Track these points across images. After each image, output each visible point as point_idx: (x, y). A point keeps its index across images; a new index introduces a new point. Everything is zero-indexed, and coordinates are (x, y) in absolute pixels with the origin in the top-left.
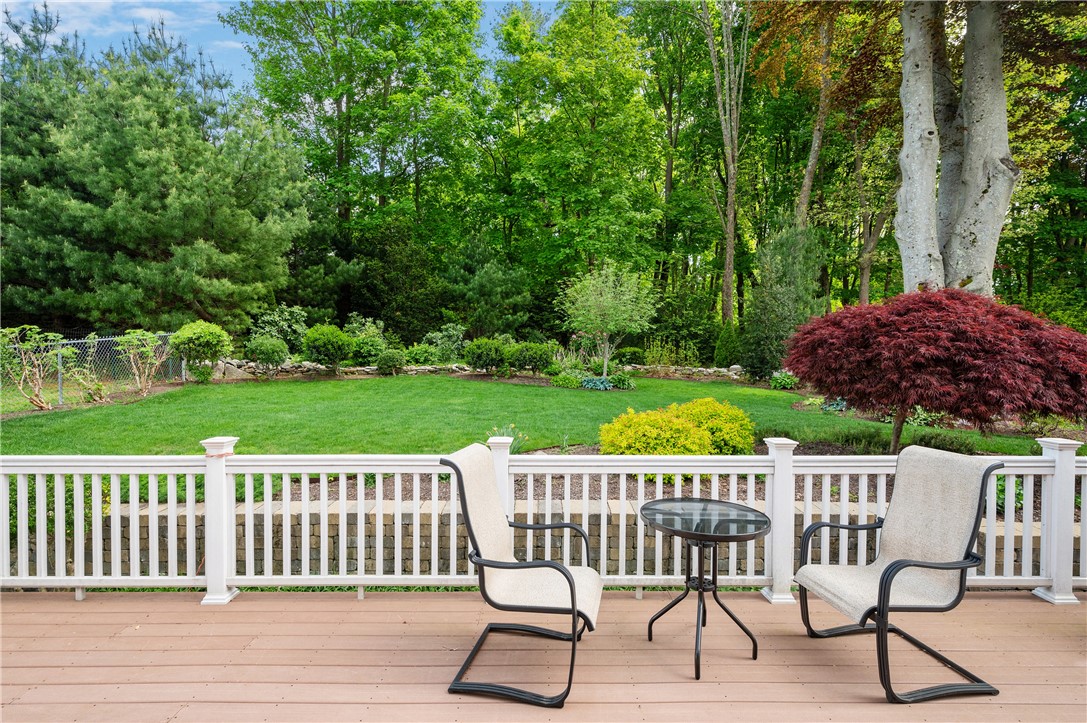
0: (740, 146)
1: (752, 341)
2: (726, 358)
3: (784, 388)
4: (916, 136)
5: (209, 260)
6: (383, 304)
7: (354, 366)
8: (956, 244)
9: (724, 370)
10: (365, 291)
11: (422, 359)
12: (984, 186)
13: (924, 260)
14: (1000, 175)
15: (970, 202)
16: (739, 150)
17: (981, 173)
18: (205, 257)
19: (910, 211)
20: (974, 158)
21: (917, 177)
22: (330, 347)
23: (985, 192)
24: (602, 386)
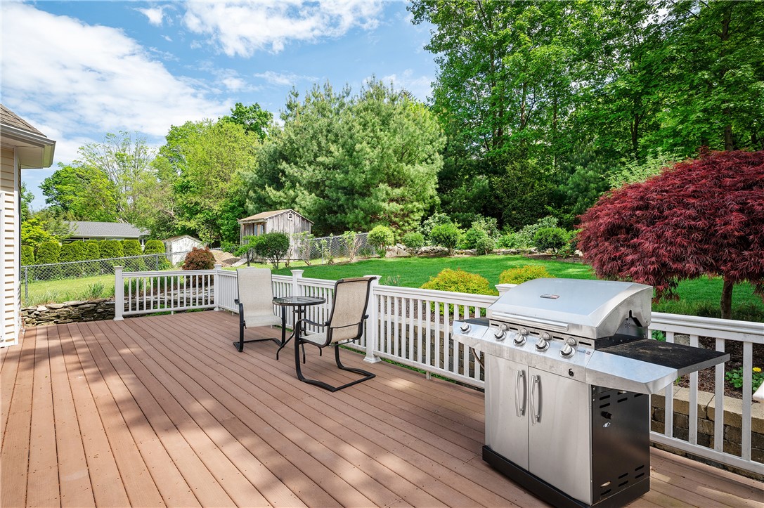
5: (387, 194)
6: (505, 206)
7: (465, 249)
10: (492, 199)
11: (510, 244)
18: (384, 192)
22: (441, 237)
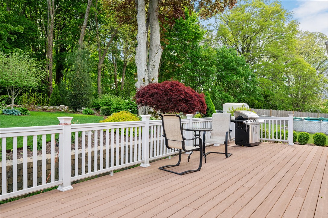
0: (55, 7)
1: (74, 94)
2: (56, 102)
3: (89, 114)
4: (142, 32)
8: (150, 67)
9: (57, 107)
12: (156, 52)
13: (144, 71)
14: (160, 50)
15: (153, 56)
16: (55, 9)
17: (155, 48)
19: (140, 55)
20: (153, 43)
21: (142, 44)
23: (156, 54)
24: (16, 113)
